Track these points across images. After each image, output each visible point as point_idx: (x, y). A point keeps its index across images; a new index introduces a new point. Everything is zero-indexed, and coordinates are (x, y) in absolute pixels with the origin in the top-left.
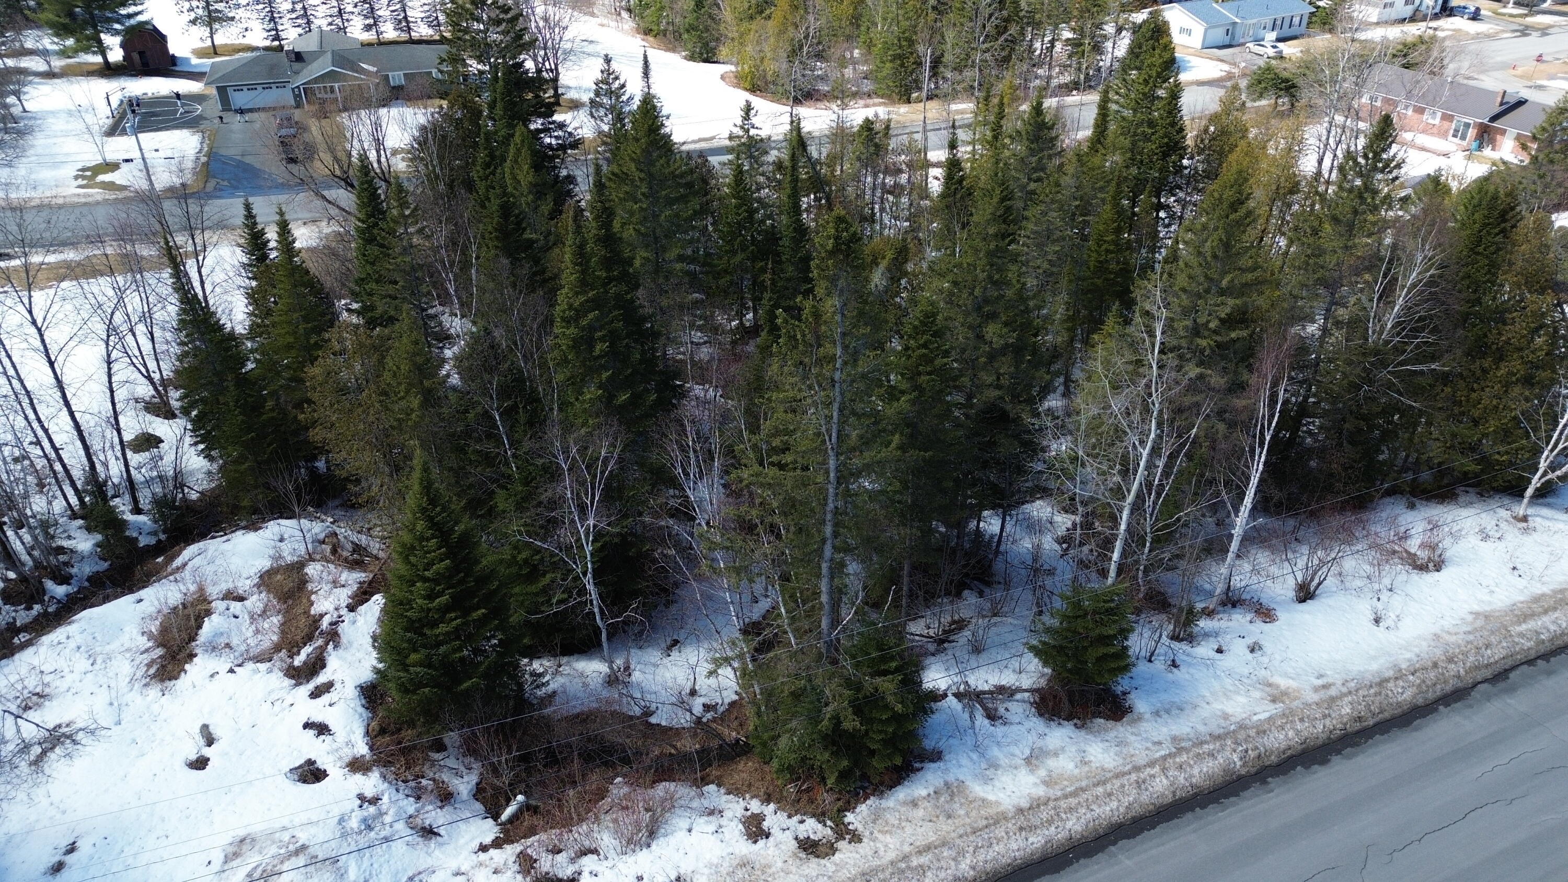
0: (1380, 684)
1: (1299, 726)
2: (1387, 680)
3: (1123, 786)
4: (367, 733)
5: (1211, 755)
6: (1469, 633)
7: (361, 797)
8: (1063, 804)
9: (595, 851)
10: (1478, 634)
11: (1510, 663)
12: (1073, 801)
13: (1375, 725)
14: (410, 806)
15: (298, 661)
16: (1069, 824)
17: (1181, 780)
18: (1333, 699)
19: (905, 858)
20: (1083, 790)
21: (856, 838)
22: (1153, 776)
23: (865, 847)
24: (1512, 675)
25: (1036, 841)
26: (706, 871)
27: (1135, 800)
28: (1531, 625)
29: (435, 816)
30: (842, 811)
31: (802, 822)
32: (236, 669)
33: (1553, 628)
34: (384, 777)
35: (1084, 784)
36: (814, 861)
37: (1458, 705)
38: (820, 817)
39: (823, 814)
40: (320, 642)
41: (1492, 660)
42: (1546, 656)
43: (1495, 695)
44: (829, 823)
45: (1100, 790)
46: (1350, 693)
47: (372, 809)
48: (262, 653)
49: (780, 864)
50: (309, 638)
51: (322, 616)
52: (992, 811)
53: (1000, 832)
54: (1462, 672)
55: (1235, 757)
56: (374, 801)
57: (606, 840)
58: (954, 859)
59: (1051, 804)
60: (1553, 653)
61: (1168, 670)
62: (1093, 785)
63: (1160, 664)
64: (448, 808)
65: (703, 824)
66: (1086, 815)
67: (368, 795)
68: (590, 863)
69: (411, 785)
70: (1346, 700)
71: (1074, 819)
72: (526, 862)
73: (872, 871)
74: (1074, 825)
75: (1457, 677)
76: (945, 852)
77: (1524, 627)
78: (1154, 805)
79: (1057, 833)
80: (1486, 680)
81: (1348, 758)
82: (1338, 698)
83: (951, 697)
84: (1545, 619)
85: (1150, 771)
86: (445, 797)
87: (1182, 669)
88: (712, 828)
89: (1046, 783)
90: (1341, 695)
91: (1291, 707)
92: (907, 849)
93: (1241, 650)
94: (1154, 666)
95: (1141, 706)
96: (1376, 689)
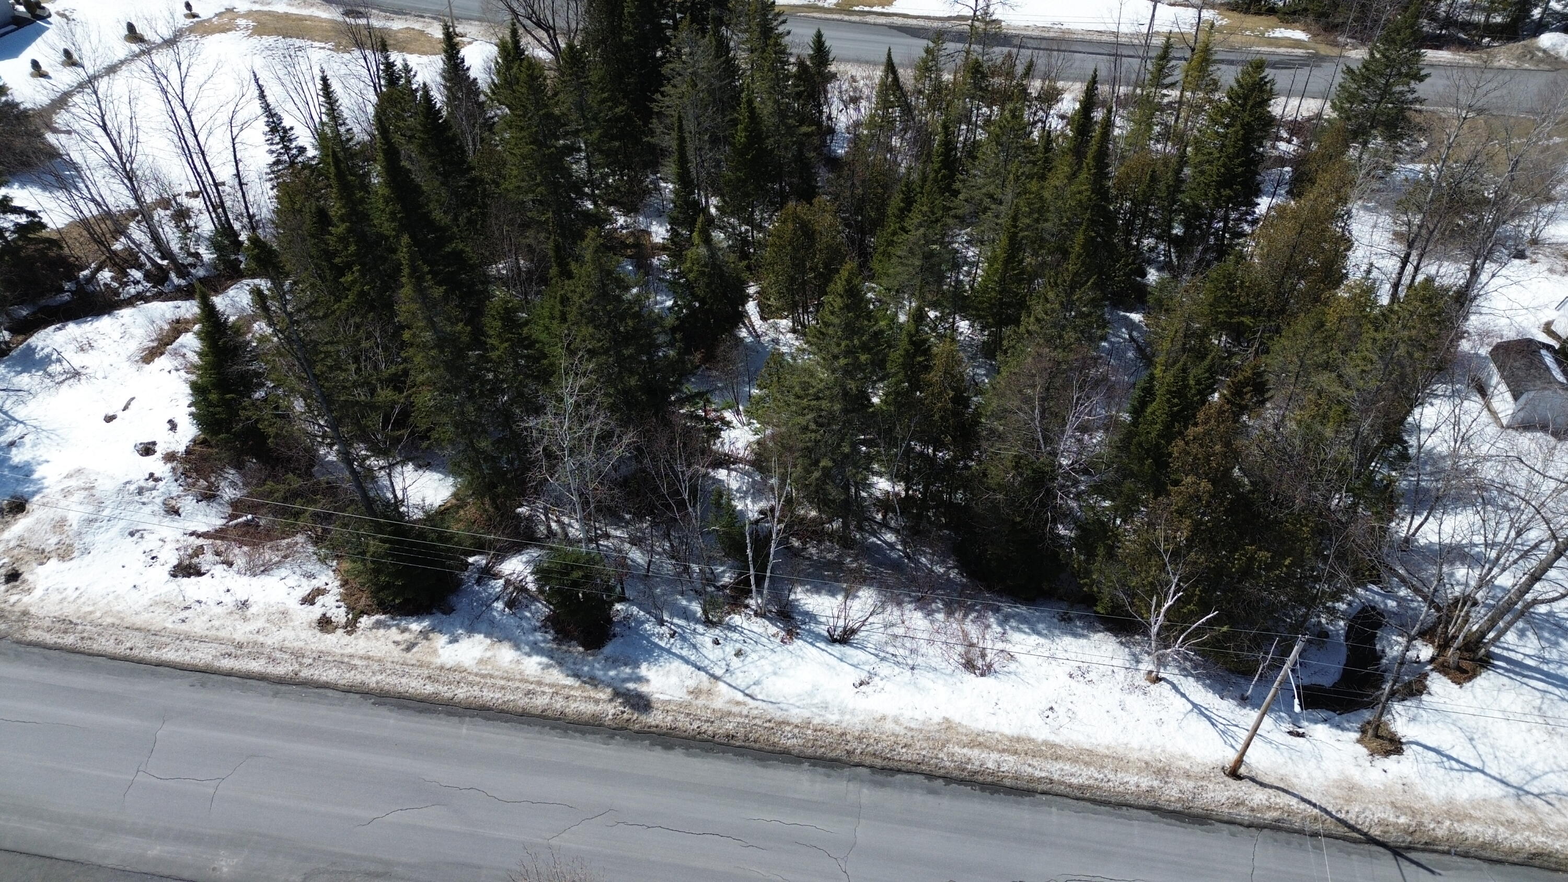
0: (780, 724)
1: (681, 717)
2: (788, 724)
3: (518, 688)
4: (190, 442)
5: (597, 702)
6: (911, 729)
7: (151, 475)
8: (470, 678)
9: (230, 564)
10: (910, 734)
11: (910, 766)
12: (478, 679)
13: (740, 747)
14: (176, 490)
16: (459, 691)
17: (558, 706)
18: (729, 713)
19: (353, 656)
20: (491, 676)
21: (352, 631)
22: (544, 693)
23: (345, 639)
24: (899, 776)
25: (429, 689)
26: (262, 605)
27: (514, 700)
28: (974, 754)
29: (188, 504)
30: (363, 613)
31: (339, 607)
33: (991, 765)
34: (174, 469)
35: (497, 673)
36: (316, 631)
37: (823, 770)
38: (350, 609)
39: (353, 609)
41: (897, 758)
42: (948, 779)
43: (863, 781)
44: (350, 616)
45: (503, 682)
46: (747, 716)
47: (151, 483)
49: (297, 623)
52: (429, 659)
53: (417, 671)
54: (858, 751)
55: (612, 711)
56: (157, 480)
57: (240, 562)
58: (374, 673)
59: (465, 674)
60: (961, 781)
61: (661, 637)
62: (502, 678)
63: (664, 630)
64: (204, 503)
65: (292, 580)
66: (476, 691)
67: (156, 475)
68: (219, 570)
69: (190, 480)
70: (739, 720)
71: (465, 689)
72: (199, 551)
73: (329, 654)
74: (461, 693)
75: (848, 752)
76: (376, 667)
77: (965, 750)
78: (524, 709)
79: (446, 692)
80: (871, 767)
81: (688, 755)
82: (735, 715)
83: (502, 582)
84: (995, 756)
85: (546, 689)
86: (209, 496)
87: (672, 640)
88: (294, 584)
89: (481, 661)
90: (741, 715)
91: (694, 702)
92: (361, 652)
93: (730, 649)
94: (657, 629)
95: (608, 649)
96: (772, 725)
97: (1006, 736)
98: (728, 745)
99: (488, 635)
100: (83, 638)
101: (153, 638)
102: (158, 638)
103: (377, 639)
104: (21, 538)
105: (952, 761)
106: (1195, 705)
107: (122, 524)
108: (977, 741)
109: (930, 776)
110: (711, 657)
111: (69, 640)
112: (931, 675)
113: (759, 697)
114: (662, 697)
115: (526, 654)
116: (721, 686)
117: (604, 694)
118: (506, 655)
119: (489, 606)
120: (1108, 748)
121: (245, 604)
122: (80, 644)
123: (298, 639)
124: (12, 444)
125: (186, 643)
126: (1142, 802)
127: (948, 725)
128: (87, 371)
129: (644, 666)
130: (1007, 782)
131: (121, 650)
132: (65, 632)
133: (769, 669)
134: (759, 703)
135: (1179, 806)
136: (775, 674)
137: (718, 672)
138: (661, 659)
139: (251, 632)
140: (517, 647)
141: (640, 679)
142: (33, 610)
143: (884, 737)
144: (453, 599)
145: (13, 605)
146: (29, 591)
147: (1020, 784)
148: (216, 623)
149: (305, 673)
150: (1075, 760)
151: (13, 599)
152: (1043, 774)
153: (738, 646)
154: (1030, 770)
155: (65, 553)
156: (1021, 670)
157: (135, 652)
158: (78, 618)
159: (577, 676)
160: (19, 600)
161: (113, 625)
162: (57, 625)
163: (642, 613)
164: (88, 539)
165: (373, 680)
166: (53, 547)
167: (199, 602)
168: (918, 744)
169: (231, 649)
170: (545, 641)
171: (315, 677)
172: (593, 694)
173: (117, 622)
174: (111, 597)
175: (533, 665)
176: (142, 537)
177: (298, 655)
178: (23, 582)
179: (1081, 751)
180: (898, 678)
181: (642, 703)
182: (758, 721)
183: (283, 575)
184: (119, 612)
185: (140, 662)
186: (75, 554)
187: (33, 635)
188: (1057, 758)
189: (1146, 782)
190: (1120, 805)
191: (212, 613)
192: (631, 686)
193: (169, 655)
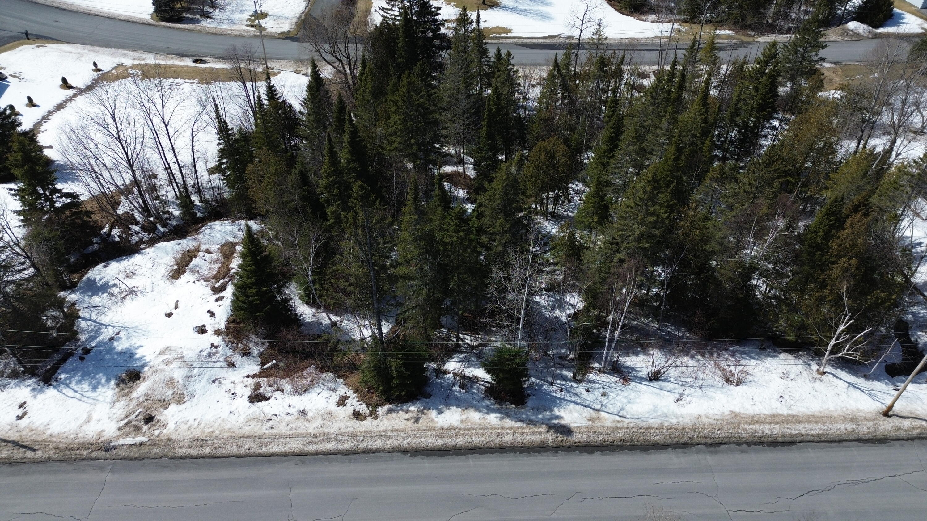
0: (647, 429)
1: (591, 434)
2: (652, 428)
3: (492, 433)
4: (227, 321)
5: (540, 433)
6: (718, 420)
7: (212, 345)
8: (462, 432)
9: (282, 390)
10: (719, 423)
11: (726, 440)
12: (466, 432)
13: (629, 446)
14: (229, 352)
15: (217, 285)
16: (458, 440)
17: (519, 439)
18: (617, 428)
19: (386, 431)
20: (473, 429)
21: (376, 417)
22: (508, 433)
23: (375, 422)
24: (722, 447)
25: (440, 442)
26: (314, 411)
27: (492, 441)
28: (756, 427)
29: (238, 359)
30: (377, 406)
31: (361, 405)
32: (196, 282)
33: (767, 432)
34: (224, 339)
35: (475, 427)
36: (355, 420)
37: (681, 450)
38: (368, 405)
39: (370, 404)
40: (227, 280)
41: (717, 436)
42: (749, 444)
43: (704, 452)
44: (370, 409)
45: (481, 431)
46: (628, 428)
47: (214, 350)
48: (208, 278)
49: (341, 418)
50: (224, 277)
51: (232, 269)
52: (431, 425)
53: (428, 434)
54: (695, 436)
55: (551, 438)
56: (217, 347)
57: (288, 388)
58: (404, 439)
59: (457, 430)
60: (756, 443)
61: (556, 392)
62: (480, 429)
63: (555, 388)
64: (245, 358)
65: (325, 393)
66: (468, 439)
67: (215, 344)
68: (277, 394)
69: (234, 345)
70: (623, 430)
71: (462, 439)
72: (258, 386)
73: (371, 432)
74: (460, 441)
75: (690, 438)
76: (402, 434)
77: (751, 426)
78: (500, 445)
79: (451, 442)
80: (705, 444)
81: (604, 455)
82: (621, 428)
83: (451, 374)
84: (767, 426)
85: (508, 431)
86: (246, 353)
87: (563, 393)
88: (327, 396)
89: (462, 422)
90: (623, 428)
91: (595, 425)
92: (390, 428)
93: (597, 393)
94: (551, 388)
95: (530, 403)
96: (643, 430)
97: (767, 415)
98: (623, 446)
99: (458, 406)
100: (215, 448)
101: (259, 440)
102: (262, 440)
103: (394, 419)
104: (146, 395)
105: (747, 433)
106: (849, 383)
107: (206, 377)
108: (755, 420)
109: (738, 444)
110: (589, 399)
111: (207, 451)
112: (712, 389)
113: (628, 416)
114: (576, 425)
115: (486, 413)
116: (603, 414)
117: (543, 429)
118: (475, 416)
119: (451, 390)
120: (820, 412)
121: (303, 412)
122: (215, 452)
123: (347, 427)
124: (112, 339)
125: (281, 440)
126: (852, 437)
127: (735, 415)
128: (139, 289)
129: (556, 410)
130: (780, 439)
131: (243, 450)
132: (202, 446)
133: (625, 401)
134: (630, 420)
135: (870, 436)
136: (629, 403)
137: (598, 407)
138: (563, 405)
139: (317, 427)
140: (478, 409)
141: (558, 417)
142: (173, 437)
143: (706, 427)
144: (428, 389)
145: (158, 436)
146: (165, 426)
147: (787, 439)
148: (294, 426)
149: (362, 446)
150: (809, 422)
151: (157, 432)
152: (797, 432)
153: (601, 390)
154: (788, 431)
155: (180, 399)
156: (755, 379)
157: (252, 451)
158: (207, 436)
159: (521, 421)
160: (161, 433)
161: (231, 437)
162: (195, 443)
163: (538, 381)
164: (191, 388)
165: (405, 443)
166: (170, 397)
167: (276, 415)
168: (726, 427)
169: (311, 439)
170: (492, 404)
171: (369, 447)
172: (536, 429)
173: (233, 435)
174: (219, 421)
175: (493, 418)
176: (220, 382)
177: (353, 436)
178: (158, 421)
179: (809, 416)
180: (696, 394)
181: (566, 430)
182: (634, 430)
183: (318, 391)
184: (230, 429)
185: (258, 456)
186: (186, 399)
187: (181, 452)
188: (800, 422)
189: (850, 427)
190: (841, 441)
191: (286, 420)
192: (555, 422)
193: (274, 448)
